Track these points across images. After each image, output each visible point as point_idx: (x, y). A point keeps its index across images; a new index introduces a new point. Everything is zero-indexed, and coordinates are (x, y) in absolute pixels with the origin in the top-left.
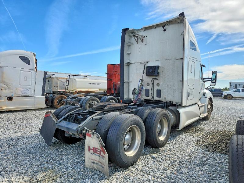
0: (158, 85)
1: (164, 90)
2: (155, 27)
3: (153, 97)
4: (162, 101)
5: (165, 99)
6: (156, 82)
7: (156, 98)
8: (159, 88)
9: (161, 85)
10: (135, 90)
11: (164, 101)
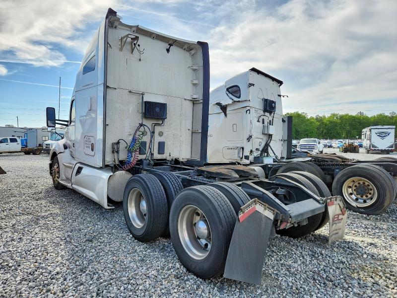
0: (161, 134)
1: (169, 143)
2: (153, 38)
3: (152, 154)
4: (165, 160)
5: (170, 155)
6: (158, 129)
7: (157, 156)
8: (161, 139)
9: (165, 135)
10: (118, 143)
11: (169, 158)
